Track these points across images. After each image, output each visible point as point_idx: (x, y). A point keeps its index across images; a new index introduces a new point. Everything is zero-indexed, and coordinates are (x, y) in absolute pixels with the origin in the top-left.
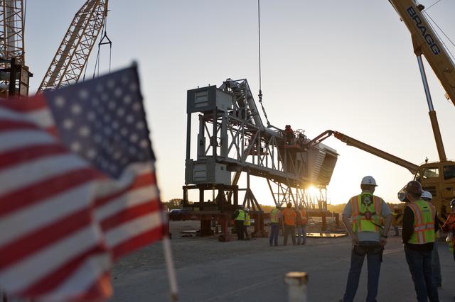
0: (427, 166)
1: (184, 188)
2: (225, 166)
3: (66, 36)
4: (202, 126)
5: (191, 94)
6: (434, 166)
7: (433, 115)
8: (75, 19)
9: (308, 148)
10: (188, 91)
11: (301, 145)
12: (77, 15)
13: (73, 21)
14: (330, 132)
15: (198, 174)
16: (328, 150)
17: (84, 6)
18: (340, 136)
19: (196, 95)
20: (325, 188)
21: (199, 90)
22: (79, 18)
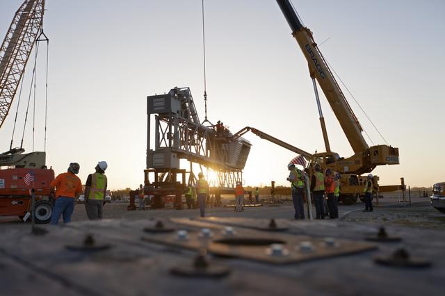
0: (317, 156)
1: (145, 171)
2: (176, 155)
3: (8, 33)
4: (158, 125)
5: (150, 99)
6: (321, 155)
7: (322, 120)
8: (15, 17)
9: (232, 141)
10: (148, 97)
11: (227, 138)
12: (17, 13)
13: (14, 19)
14: (248, 128)
15: (156, 161)
16: (244, 142)
17: (23, 5)
18: (256, 132)
19: (155, 100)
20: (241, 171)
21: (156, 97)
22: (19, 17)
